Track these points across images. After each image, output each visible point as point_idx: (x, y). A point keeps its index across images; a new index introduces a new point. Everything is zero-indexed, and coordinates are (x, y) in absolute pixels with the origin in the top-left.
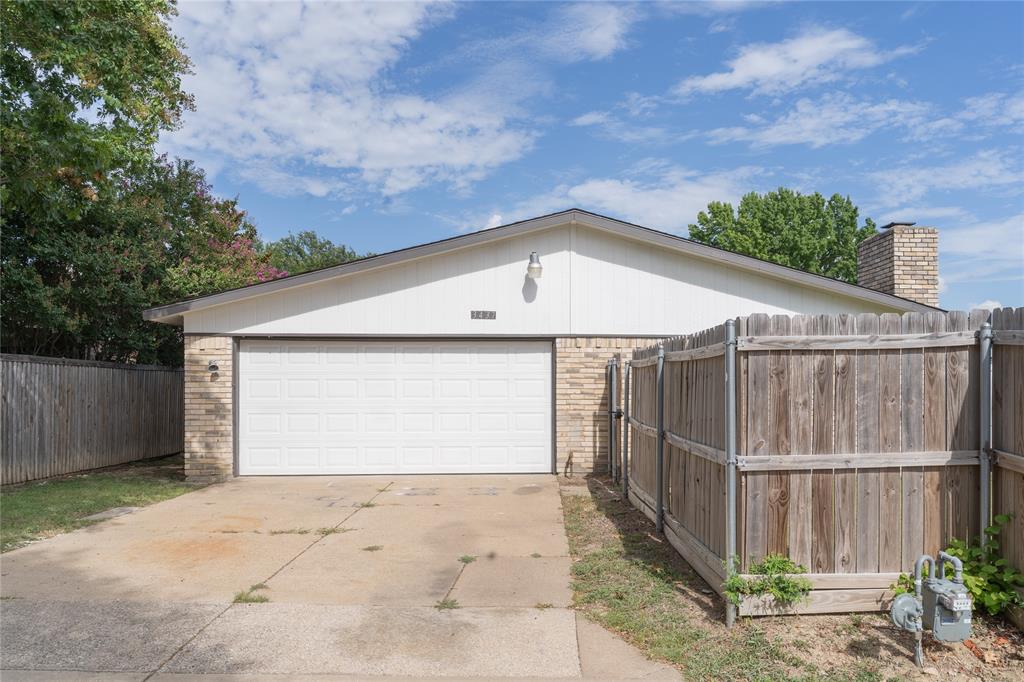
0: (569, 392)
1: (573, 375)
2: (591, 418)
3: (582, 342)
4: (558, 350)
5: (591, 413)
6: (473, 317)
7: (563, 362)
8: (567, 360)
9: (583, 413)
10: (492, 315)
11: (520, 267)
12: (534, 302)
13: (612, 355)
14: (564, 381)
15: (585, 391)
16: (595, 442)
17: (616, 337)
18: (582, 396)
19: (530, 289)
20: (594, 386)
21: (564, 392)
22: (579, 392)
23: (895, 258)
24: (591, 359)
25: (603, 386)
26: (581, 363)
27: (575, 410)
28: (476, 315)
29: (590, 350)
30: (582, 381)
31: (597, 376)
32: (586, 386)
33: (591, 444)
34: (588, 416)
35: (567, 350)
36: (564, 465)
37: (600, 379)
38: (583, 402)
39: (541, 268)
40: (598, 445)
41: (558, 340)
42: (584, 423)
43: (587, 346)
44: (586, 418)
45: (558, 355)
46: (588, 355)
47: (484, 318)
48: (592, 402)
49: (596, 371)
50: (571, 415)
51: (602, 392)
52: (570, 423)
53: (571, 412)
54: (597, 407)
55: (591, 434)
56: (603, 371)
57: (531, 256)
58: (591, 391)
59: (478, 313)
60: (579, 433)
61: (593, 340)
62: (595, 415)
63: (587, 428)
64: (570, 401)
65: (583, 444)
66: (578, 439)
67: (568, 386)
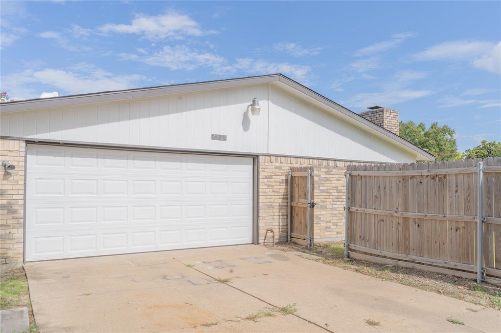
0: (266, 190)
1: (269, 180)
2: (278, 208)
3: (273, 158)
4: (261, 164)
5: (278, 204)
6: (213, 138)
7: (263, 171)
8: (266, 170)
9: (274, 204)
10: (223, 138)
11: (242, 107)
12: (248, 132)
13: (288, 168)
14: (264, 184)
15: (275, 190)
16: (279, 222)
17: (291, 157)
18: (273, 194)
19: (246, 123)
20: (279, 187)
21: (264, 190)
22: (271, 190)
23: (385, 124)
24: (277, 170)
25: (284, 187)
26: (273, 172)
27: (269, 202)
28: (215, 137)
29: (277, 164)
30: (273, 184)
31: (280, 180)
32: (275, 187)
33: (278, 224)
34: (276, 206)
35: (266, 164)
36: (263, 238)
37: (282, 183)
38: (273, 197)
39: (260, 109)
40: (281, 224)
41: (261, 157)
42: (274, 210)
43: (276, 162)
44: (275, 208)
45: (261, 167)
46: (276, 167)
47: (219, 139)
48: (278, 197)
49: (281, 177)
50: (267, 205)
51: (283, 191)
52: (267, 211)
53: (268, 204)
54: (281, 200)
55: (278, 217)
56: (284, 178)
57: (253, 100)
58: (278, 190)
59: (216, 136)
60: (271, 217)
61: (279, 158)
62: (279, 206)
63: (276, 214)
64: (267, 197)
65: (274, 224)
66: (271, 221)
67: (266, 187)
